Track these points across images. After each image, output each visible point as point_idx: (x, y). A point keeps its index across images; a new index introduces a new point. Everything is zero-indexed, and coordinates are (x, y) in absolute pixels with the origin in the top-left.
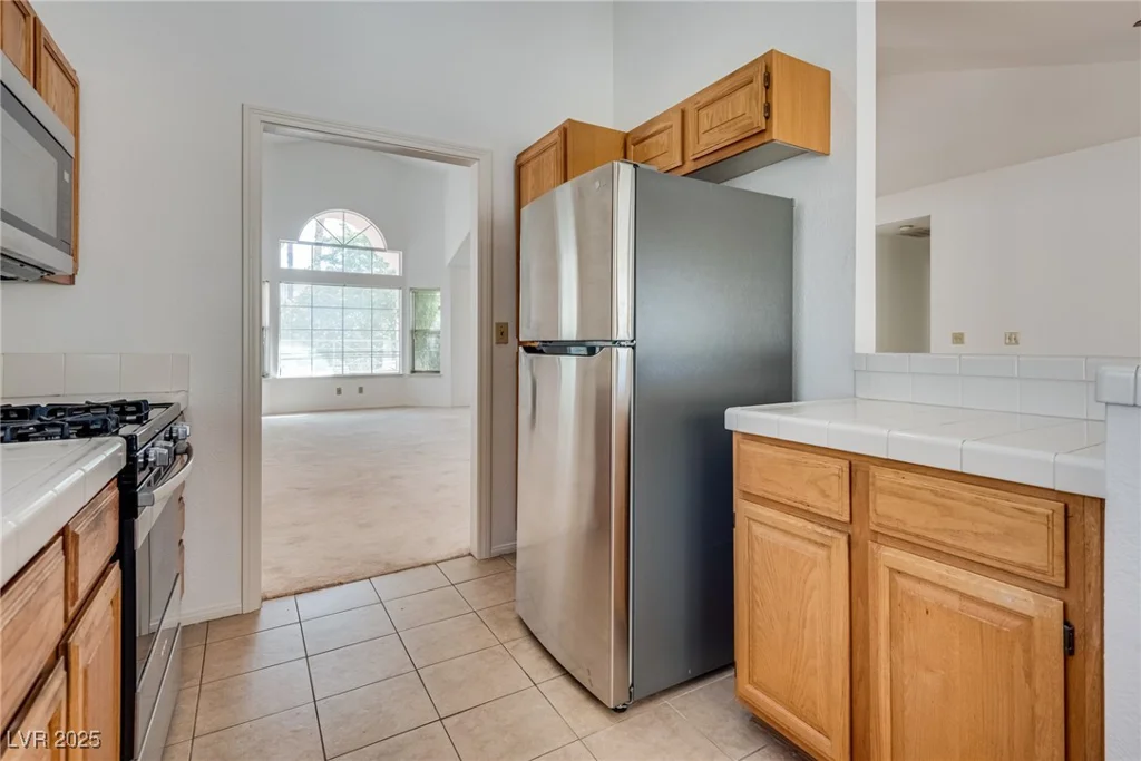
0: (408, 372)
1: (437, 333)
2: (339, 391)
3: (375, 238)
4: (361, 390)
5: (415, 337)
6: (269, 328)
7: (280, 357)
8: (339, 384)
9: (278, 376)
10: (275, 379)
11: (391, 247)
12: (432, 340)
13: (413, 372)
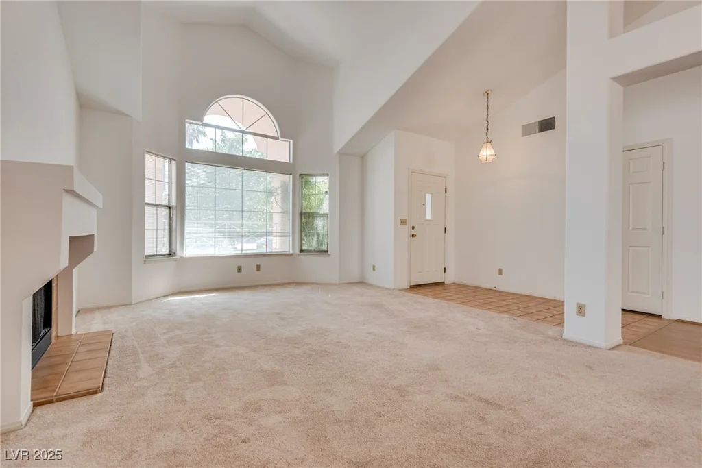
0: (297, 251)
1: (325, 216)
2: (240, 269)
3: (269, 125)
4: (258, 268)
5: (305, 219)
6: (176, 207)
7: (186, 236)
8: (239, 263)
9: (184, 256)
10: (182, 257)
11: (285, 134)
12: (319, 223)
13: (302, 251)
